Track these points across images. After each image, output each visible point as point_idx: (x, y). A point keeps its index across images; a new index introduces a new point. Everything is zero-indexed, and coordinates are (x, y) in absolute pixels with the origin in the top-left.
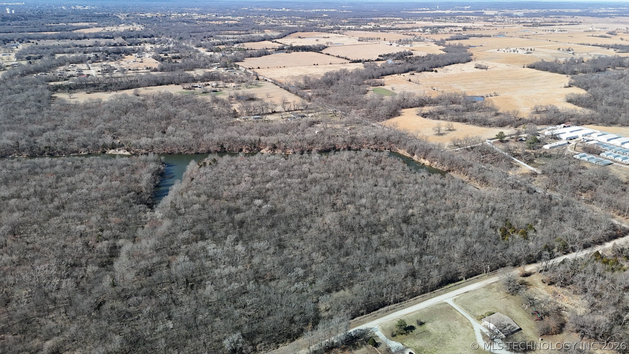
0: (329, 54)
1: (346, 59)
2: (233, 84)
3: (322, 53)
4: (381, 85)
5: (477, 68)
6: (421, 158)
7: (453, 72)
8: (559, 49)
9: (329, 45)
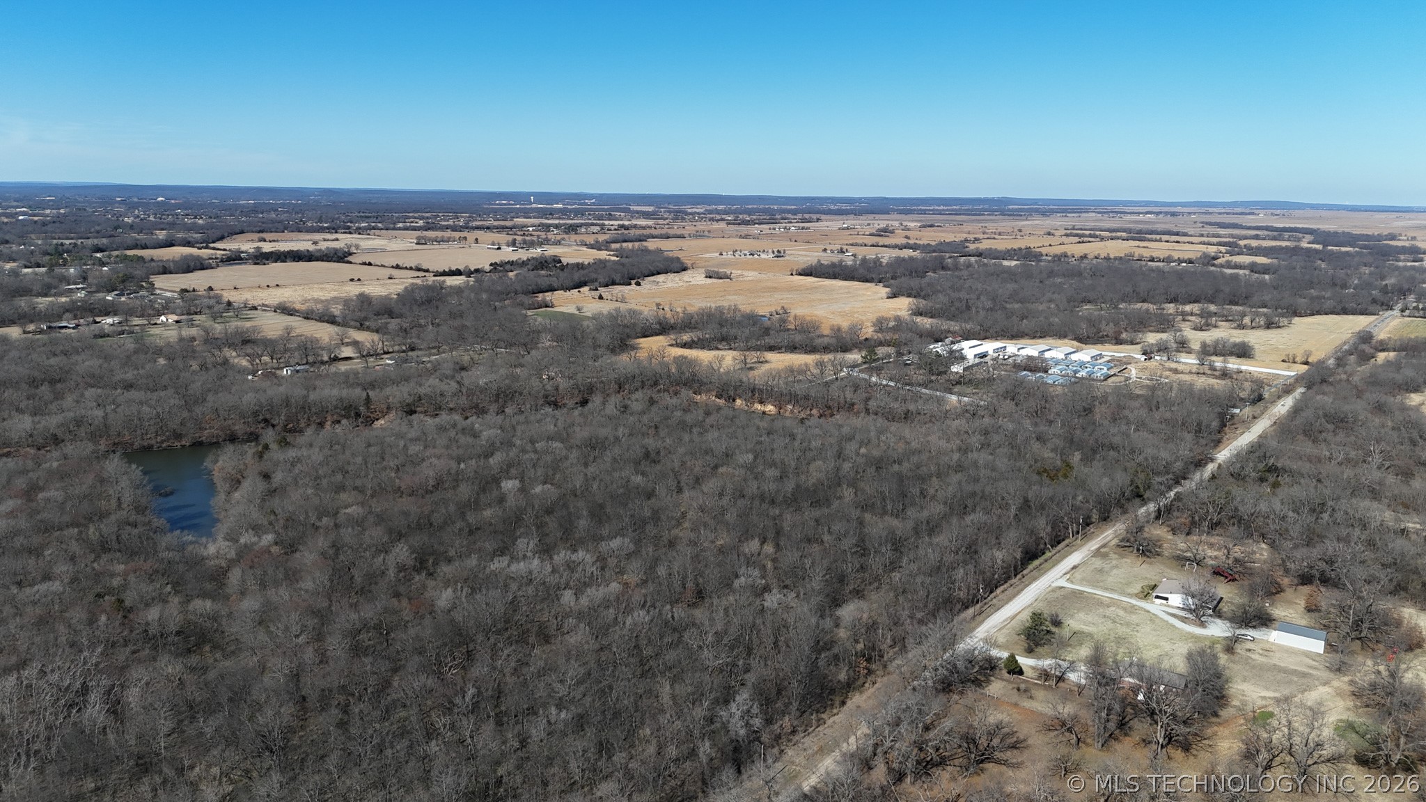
0: (370, 264)
1: (419, 270)
2: (172, 318)
3: (351, 263)
4: (547, 306)
5: (710, 277)
6: (753, 403)
7: (670, 284)
8: (825, 250)
9: (353, 250)
